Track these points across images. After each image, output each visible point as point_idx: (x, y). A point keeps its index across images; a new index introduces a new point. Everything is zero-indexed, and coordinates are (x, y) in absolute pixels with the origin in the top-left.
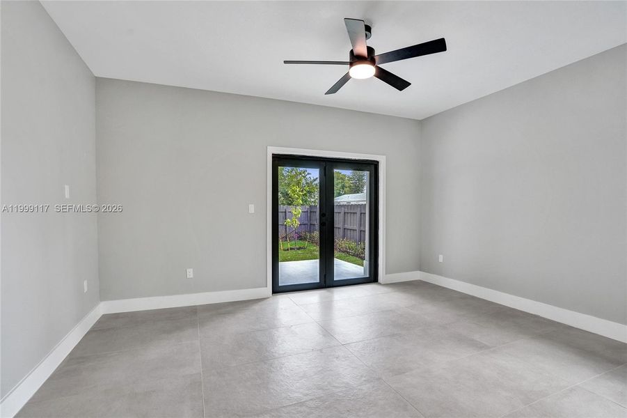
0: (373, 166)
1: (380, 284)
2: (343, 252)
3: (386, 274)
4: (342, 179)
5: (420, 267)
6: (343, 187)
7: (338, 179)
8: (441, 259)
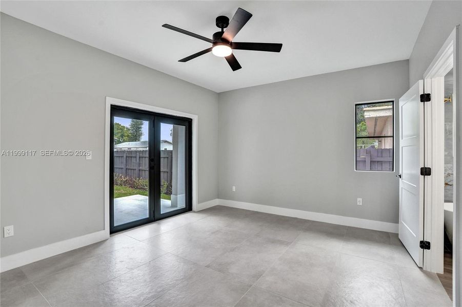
0: (187, 123)
1: (195, 212)
2: (140, 189)
3: (198, 203)
4: (121, 129)
5: (219, 196)
6: (122, 136)
7: (118, 129)
8: (234, 189)
